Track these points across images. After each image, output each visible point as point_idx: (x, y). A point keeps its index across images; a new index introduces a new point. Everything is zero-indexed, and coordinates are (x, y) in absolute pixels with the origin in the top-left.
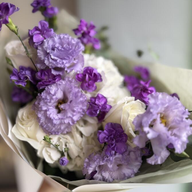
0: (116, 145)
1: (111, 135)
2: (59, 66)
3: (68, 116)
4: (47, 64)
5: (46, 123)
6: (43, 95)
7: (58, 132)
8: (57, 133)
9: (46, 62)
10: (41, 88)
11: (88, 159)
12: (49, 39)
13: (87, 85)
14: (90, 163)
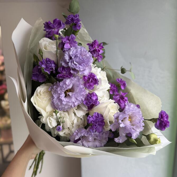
0: (97, 127)
1: (97, 120)
2: (77, 69)
3: (73, 101)
5: (56, 101)
6: (61, 83)
7: (62, 109)
9: (70, 64)
10: (60, 79)
11: (77, 130)
12: (74, 49)
13: (89, 85)
14: (79, 133)
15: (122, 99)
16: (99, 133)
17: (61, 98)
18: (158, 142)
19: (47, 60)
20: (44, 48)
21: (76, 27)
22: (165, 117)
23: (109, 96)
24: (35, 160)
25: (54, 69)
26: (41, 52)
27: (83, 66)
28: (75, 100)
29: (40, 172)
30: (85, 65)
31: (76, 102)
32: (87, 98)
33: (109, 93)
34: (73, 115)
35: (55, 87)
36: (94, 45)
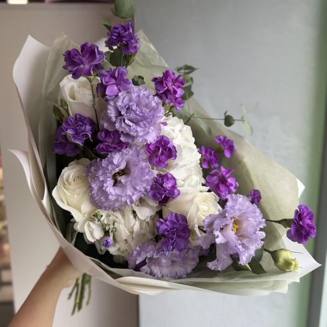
0: (175, 240)
1: (173, 229)
2: (132, 133)
3: (128, 194)
4: (117, 128)
5: (97, 195)
6: (104, 162)
7: (109, 208)
8: (107, 209)
9: (117, 125)
10: (102, 153)
11: (139, 247)
12: (125, 95)
13: (158, 161)
14: (142, 253)
15: (224, 182)
16: (180, 250)
17: (105, 189)
18: (293, 267)
19: (78, 117)
20: (68, 97)
21: (128, 49)
22: (308, 217)
23: (201, 172)
24: (77, 285)
25: (90, 136)
26: (64, 104)
27: (142, 127)
28: (132, 192)
29: (88, 303)
30: (147, 125)
31: (133, 194)
32: (155, 186)
33: (201, 167)
34: (131, 216)
35: (92, 168)
36: (164, 82)
